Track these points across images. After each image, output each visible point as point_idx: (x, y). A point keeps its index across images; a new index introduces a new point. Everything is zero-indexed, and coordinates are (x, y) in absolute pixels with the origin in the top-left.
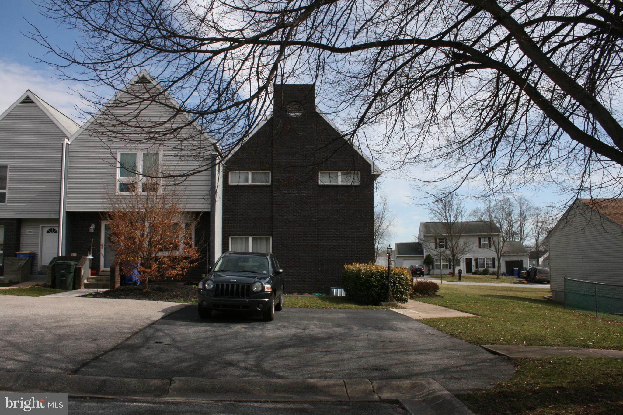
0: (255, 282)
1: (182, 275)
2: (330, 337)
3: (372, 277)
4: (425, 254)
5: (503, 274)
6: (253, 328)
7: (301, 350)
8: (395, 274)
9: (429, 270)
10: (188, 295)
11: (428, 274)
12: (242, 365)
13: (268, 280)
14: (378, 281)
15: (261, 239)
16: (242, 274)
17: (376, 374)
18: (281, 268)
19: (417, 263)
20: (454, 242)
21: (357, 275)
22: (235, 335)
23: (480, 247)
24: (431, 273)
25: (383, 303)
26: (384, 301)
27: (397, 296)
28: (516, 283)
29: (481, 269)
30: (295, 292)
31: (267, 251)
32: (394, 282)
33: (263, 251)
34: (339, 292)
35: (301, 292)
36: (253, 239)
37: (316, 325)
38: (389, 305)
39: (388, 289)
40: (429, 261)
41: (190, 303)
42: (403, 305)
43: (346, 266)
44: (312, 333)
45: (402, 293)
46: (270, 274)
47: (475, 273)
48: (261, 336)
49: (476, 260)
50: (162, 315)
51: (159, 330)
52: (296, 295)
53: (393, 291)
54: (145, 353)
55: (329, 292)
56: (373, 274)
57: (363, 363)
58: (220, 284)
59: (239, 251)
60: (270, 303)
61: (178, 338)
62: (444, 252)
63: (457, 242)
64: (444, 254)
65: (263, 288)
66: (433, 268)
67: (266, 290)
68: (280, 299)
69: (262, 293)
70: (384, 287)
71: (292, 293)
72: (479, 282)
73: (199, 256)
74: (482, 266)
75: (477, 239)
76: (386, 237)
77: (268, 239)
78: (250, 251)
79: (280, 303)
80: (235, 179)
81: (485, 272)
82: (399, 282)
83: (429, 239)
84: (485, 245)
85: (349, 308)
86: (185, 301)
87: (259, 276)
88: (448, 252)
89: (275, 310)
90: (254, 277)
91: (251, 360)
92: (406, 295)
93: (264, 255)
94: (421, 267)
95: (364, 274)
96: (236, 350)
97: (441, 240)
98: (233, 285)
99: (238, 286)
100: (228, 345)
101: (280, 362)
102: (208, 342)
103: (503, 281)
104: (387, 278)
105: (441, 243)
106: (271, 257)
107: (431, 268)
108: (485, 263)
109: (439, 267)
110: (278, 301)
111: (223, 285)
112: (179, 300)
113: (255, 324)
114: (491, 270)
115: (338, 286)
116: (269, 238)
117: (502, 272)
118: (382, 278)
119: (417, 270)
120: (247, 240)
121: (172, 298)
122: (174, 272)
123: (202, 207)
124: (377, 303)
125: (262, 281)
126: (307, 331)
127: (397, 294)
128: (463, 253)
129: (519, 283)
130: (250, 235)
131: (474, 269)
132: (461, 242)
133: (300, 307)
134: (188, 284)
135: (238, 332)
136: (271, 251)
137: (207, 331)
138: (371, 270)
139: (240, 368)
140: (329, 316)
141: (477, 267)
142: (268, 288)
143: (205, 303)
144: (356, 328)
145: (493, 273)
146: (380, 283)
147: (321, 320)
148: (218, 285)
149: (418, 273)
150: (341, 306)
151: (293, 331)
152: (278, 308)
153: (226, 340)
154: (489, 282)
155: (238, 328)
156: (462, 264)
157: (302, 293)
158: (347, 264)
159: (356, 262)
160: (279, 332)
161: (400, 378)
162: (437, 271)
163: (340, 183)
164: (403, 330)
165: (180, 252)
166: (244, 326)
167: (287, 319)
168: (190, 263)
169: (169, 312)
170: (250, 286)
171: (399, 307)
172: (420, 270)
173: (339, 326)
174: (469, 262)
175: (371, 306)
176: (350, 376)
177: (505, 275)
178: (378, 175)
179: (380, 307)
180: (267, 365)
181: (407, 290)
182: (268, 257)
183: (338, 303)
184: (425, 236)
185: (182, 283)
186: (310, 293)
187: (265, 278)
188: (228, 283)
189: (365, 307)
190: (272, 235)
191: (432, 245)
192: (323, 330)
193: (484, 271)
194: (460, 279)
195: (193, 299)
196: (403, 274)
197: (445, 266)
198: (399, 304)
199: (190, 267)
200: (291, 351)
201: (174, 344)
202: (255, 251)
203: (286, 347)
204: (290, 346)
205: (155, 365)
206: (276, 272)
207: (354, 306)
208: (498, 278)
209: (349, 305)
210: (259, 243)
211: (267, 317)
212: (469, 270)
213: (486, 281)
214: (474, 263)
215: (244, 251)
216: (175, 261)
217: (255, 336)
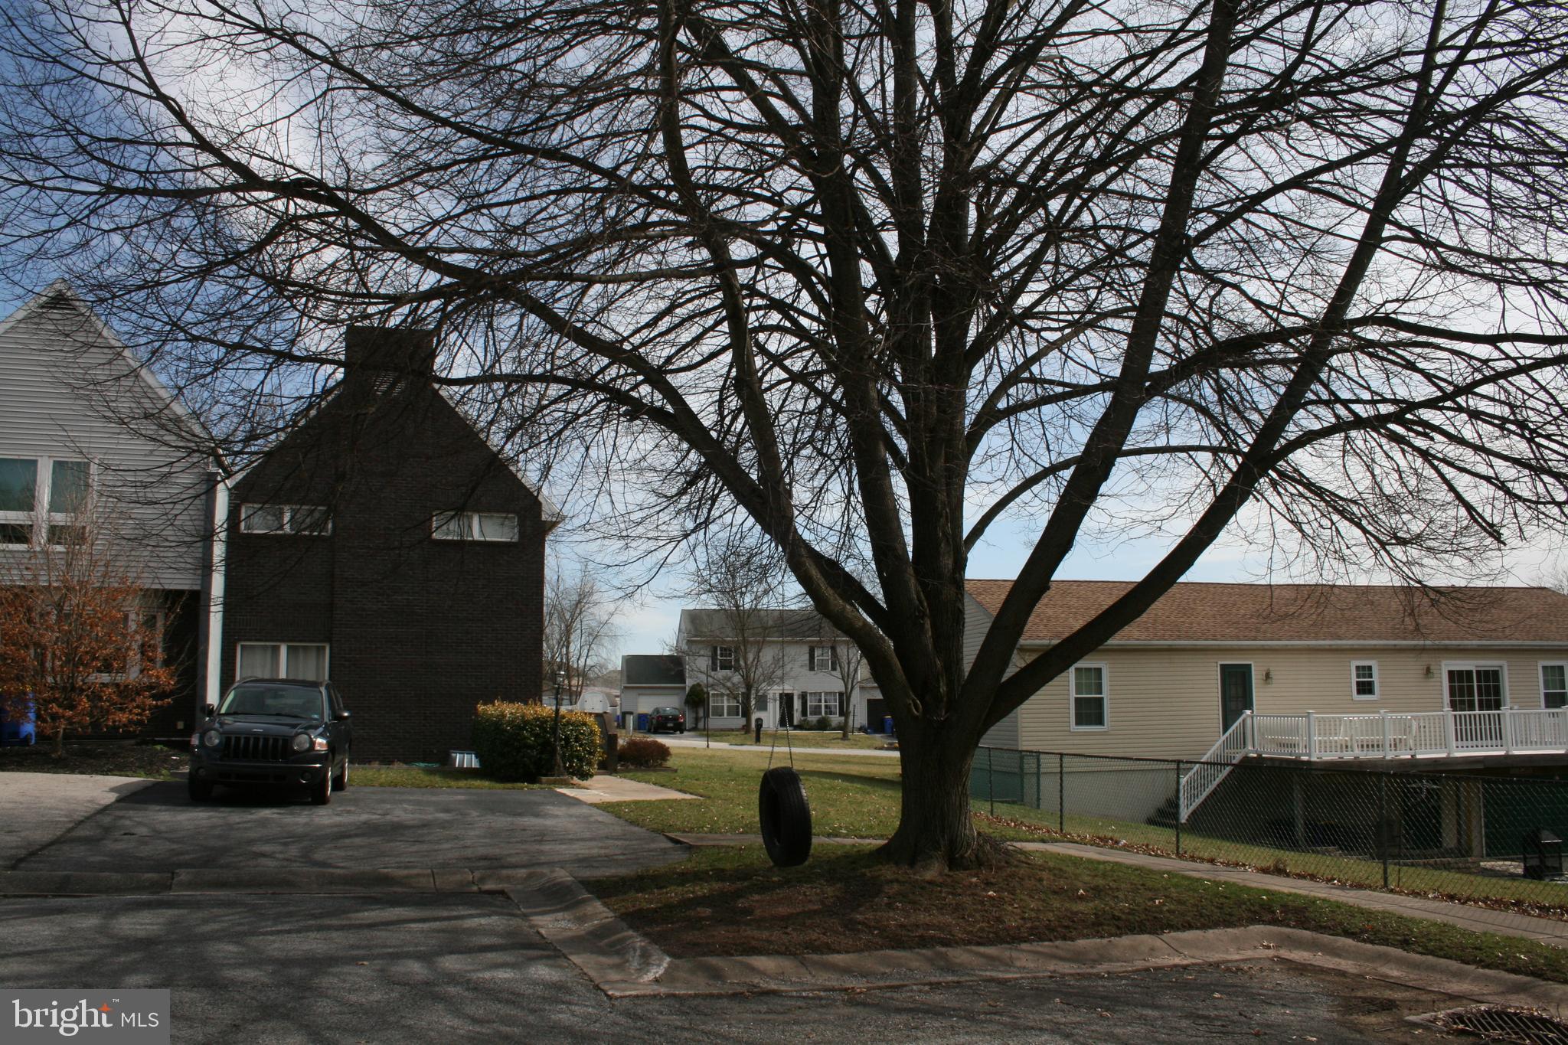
0: (298, 734)
1: (140, 723)
2: (425, 825)
3: (524, 728)
4: (689, 683)
5: (861, 729)
6: (292, 814)
7: (373, 840)
8: (568, 723)
9: (697, 720)
10: (151, 763)
11: (694, 729)
12: (281, 856)
13: (320, 730)
14: (537, 736)
15: (305, 648)
16: (273, 719)
17: (482, 863)
18: (347, 709)
19: (668, 703)
20: (751, 657)
21: (497, 725)
22: (263, 823)
23: (812, 668)
24: (701, 725)
25: (544, 779)
26: (546, 775)
27: (571, 766)
28: (882, 748)
29: (812, 719)
30: (375, 760)
31: (318, 675)
32: (567, 739)
33: (311, 677)
34: (466, 760)
35: (387, 761)
36: (289, 648)
37: (405, 810)
38: (555, 783)
39: (554, 751)
40: (697, 699)
41: (161, 779)
42: (584, 783)
43: (481, 708)
44: (396, 819)
45: (581, 759)
46: (326, 719)
47: (799, 727)
48: (306, 824)
49: (803, 697)
50: (112, 797)
51: (122, 817)
52: (376, 765)
53: (564, 755)
54: (111, 846)
55: (445, 760)
56: (526, 722)
57: (469, 853)
58: (233, 737)
59: (259, 675)
60: (322, 772)
61: (163, 828)
62: (729, 679)
63: (757, 657)
64: (729, 684)
65: (313, 744)
66: (707, 715)
67: (317, 748)
68: (343, 768)
69: (310, 754)
70: (547, 748)
71: (369, 762)
72: (803, 746)
73: (177, 683)
74: (816, 710)
75: (806, 649)
76: (606, 641)
77: (322, 649)
78: (283, 675)
79: (342, 775)
80: (256, 523)
81: (823, 725)
82: (577, 740)
83: (694, 648)
84: (823, 664)
85: (477, 787)
86: (148, 774)
87: (304, 723)
88: (737, 678)
89: (333, 790)
90: (294, 726)
91: (294, 851)
92: (590, 764)
93: (315, 685)
94: (676, 713)
95: (511, 723)
96: (267, 841)
97: (726, 651)
98: (257, 739)
99: (266, 740)
100: (252, 835)
101: (342, 853)
102: (217, 832)
103: (856, 744)
104: (554, 730)
105: (724, 656)
106: (328, 687)
107: (701, 713)
108: (823, 704)
109: (718, 712)
110: (338, 773)
111: (238, 739)
112: (135, 774)
113: (297, 809)
114: (836, 719)
115: (463, 749)
116: (324, 648)
117: (857, 725)
118: (545, 729)
119: (666, 719)
120: (276, 650)
121: (119, 769)
122: (124, 717)
123: (182, 582)
124: (532, 778)
125: (310, 731)
126: (388, 817)
127: (571, 762)
128: (770, 679)
129: (888, 749)
130: (283, 641)
131: (797, 717)
132: (768, 655)
133: (381, 785)
134: (146, 743)
135: (267, 819)
136: (327, 677)
137: (209, 818)
138: (523, 716)
139: (278, 859)
140: (434, 799)
141: (804, 713)
142: (320, 744)
143: (202, 772)
144: (475, 814)
145: (840, 728)
146: (540, 741)
147: (418, 803)
148: (228, 739)
149: (670, 725)
150: (462, 783)
151: (364, 817)
152: (339, 784)
153: (246, 829)
154: (822, 747)
155: (266, 813)
156: (770, 705)
157: (390, 762)
158: (485, 704)
159: (503, 700)
160: (338, 819)
161: (515, 866)
162: (714, 722)
163: (477, 536)
164: (557, 816)
165: (133, 676)
166: (275, 810)
167: (355, 802)
168: (154, 697)
169: (125, 793)
170: (287, 741)
171: (573, 786)
172: (675, 718)
173: (447, 811)
174: (787, 700)
175: (519, 785)
176: (444, 865)
177: (865, 732)
178: (554, 524)
179: (536, 786)
180: (319, 856)
181: (590, 753)
182: (323, 689)
183: (457, 779)
184: (689, 642)
185: (133, 742)
186: (406, 763)
187: (316, 727)
188: (249, 736)
189: (509, 785)
190: (329, 640)
191: (703, 663)
192: (417, 816)
193: (819, 721)
194: (758, 740)
195: (164, 772)
196: (585, 724)
197: (734, 712)
198: (576, 780)
199: (156, 706)
200: (357, 841)
201: (157, 834)
202: (291, 677)
203: (349, 836)
204: (356, 835)
205: (141, 859)
206: (337, 717)
207: (487, 783)
208: (845, 737)
209: (478, 783)
210: (301, 655)
211: (319, 799)
212: (786, 719)
213: (817, 745)
214: (797, 704)
215: (267, 676)
216: (125, 692)
217: (297, 824)
